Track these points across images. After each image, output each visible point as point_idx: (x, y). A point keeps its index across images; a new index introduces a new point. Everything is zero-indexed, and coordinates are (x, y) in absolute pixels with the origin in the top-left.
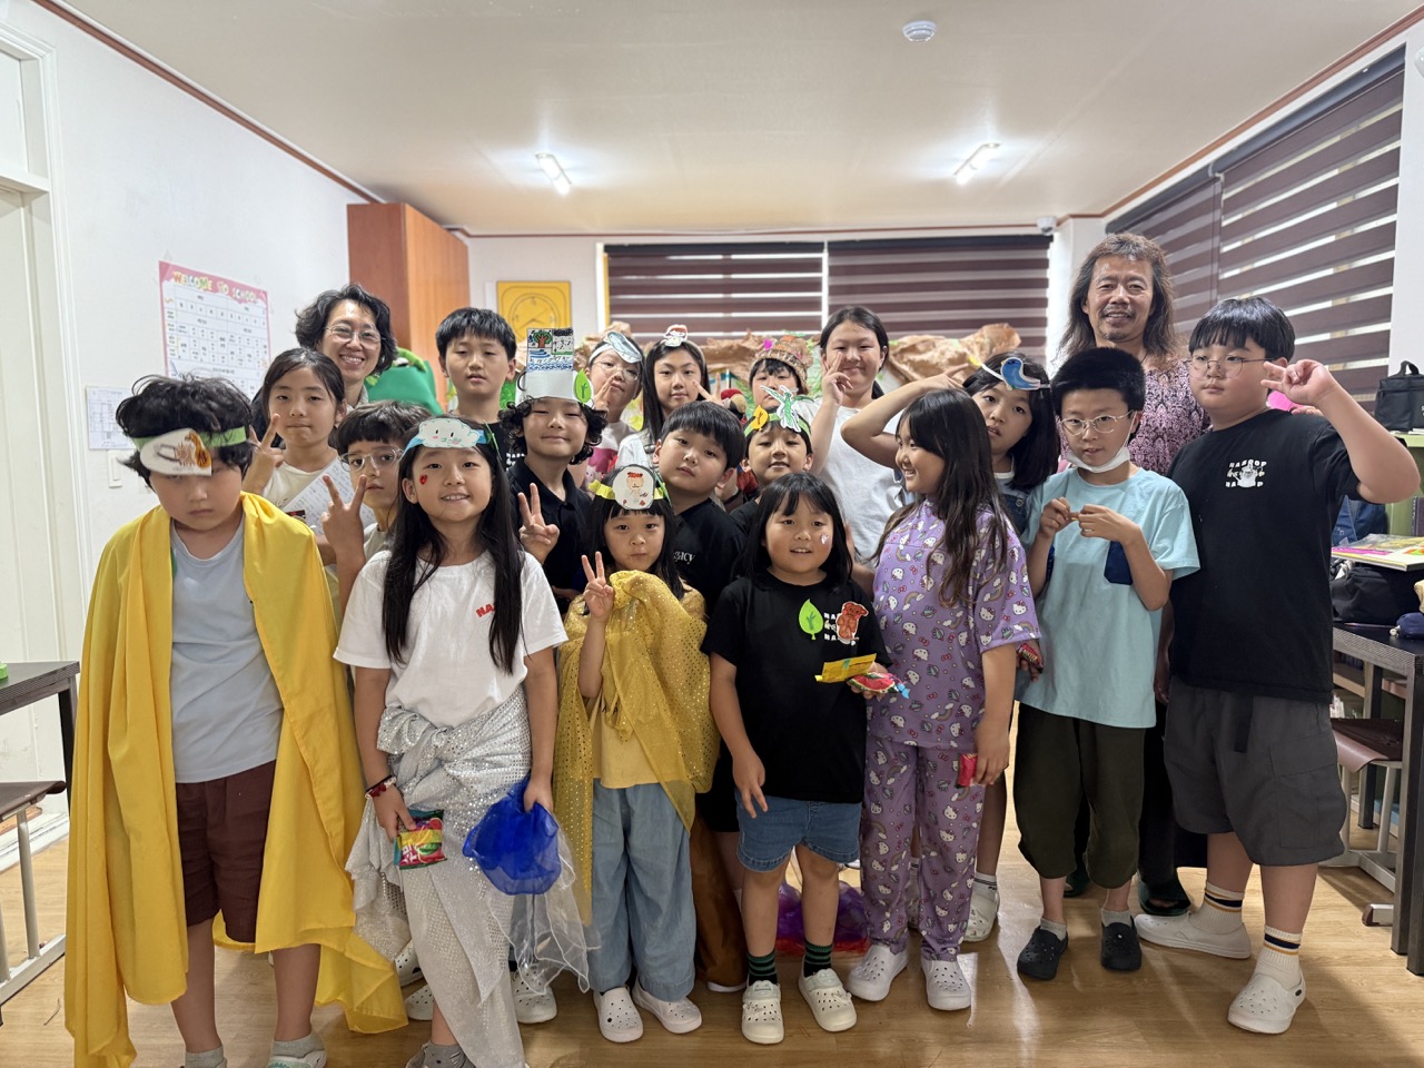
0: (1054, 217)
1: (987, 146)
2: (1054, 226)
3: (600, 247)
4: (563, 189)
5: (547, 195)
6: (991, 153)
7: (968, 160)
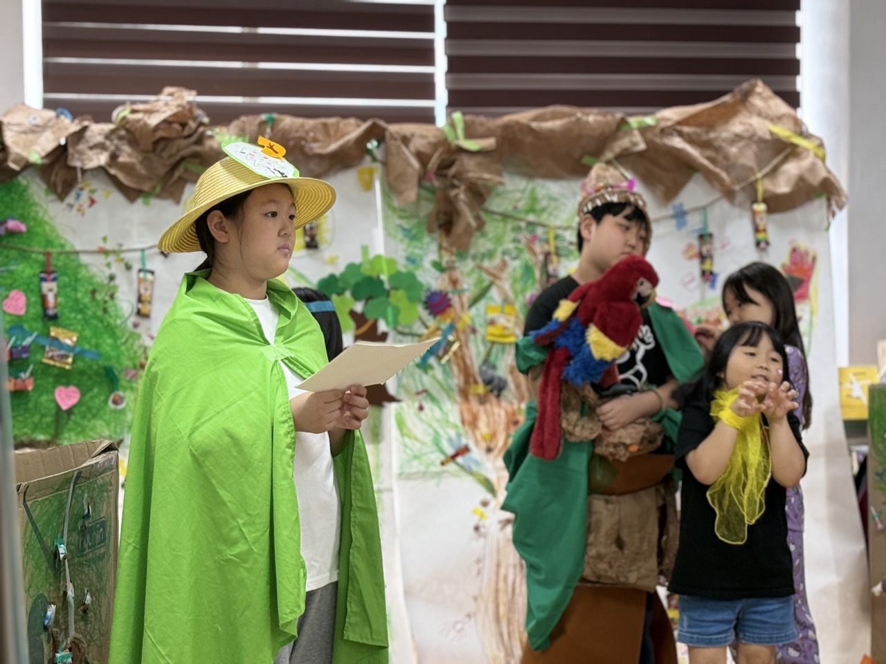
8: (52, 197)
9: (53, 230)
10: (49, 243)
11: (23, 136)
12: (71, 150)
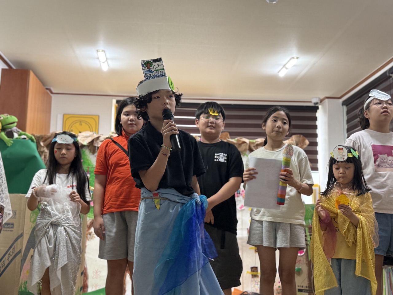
0: (319, 98)
1: (293, 58)
2: (319, 102)
3: (114, 101)
4: (105, 68)
5: (98, 72)
6: (294, 62)
7: (284, 65)
8: (91, 154)
9: (91, 162)
10: (89, 165)
11: (83, 138)
12: (95, 142)
